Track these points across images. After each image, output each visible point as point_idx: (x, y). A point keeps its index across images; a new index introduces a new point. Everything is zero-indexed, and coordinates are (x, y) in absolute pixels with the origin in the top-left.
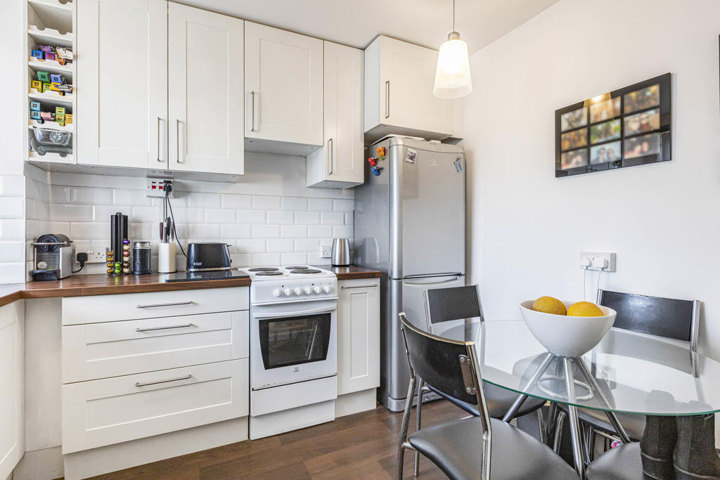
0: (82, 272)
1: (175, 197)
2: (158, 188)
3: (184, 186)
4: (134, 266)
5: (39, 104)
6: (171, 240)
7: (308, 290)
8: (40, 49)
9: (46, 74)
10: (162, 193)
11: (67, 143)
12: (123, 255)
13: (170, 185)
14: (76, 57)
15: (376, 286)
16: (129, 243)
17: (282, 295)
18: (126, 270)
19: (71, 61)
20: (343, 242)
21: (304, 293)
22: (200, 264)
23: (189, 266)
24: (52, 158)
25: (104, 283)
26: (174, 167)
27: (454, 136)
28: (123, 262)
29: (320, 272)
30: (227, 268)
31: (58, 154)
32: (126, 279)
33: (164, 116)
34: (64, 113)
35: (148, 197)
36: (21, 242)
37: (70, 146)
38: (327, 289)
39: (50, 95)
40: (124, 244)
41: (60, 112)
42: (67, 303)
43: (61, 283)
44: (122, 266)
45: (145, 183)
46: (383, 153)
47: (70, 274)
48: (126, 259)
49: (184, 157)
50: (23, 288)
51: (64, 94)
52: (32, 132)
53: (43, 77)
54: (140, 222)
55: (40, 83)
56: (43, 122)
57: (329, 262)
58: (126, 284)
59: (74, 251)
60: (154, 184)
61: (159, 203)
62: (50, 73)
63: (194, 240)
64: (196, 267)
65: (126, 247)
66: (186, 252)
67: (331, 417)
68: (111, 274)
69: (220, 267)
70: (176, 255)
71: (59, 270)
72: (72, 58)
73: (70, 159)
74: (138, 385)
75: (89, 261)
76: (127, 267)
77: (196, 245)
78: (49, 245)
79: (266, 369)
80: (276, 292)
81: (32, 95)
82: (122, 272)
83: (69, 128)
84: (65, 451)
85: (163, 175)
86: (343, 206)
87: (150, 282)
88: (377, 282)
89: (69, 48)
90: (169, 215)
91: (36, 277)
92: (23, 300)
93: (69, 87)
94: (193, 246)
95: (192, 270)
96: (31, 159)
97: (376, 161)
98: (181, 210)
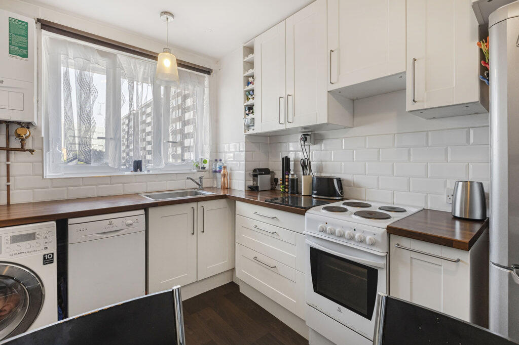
0: (277, 188)
1: (309, 145)
3: (320, 135)
5: (247, 108)
9: (248, 92)
12: (286, 182)
14: (255, 79)
17: (324, 231)
18: (287, 190)
22: (315, 192)
24: (250, 131)
28: (285, 185)
39: (250, 102)
47: (268, 188)
49: (293, 118)
51: (252, 99)
56: (248, 115)
59: (273, 177)
65: (286, 176)
71: (258, 187)
81: (245, 104)
94: (314, 179)
96: (246, 133)
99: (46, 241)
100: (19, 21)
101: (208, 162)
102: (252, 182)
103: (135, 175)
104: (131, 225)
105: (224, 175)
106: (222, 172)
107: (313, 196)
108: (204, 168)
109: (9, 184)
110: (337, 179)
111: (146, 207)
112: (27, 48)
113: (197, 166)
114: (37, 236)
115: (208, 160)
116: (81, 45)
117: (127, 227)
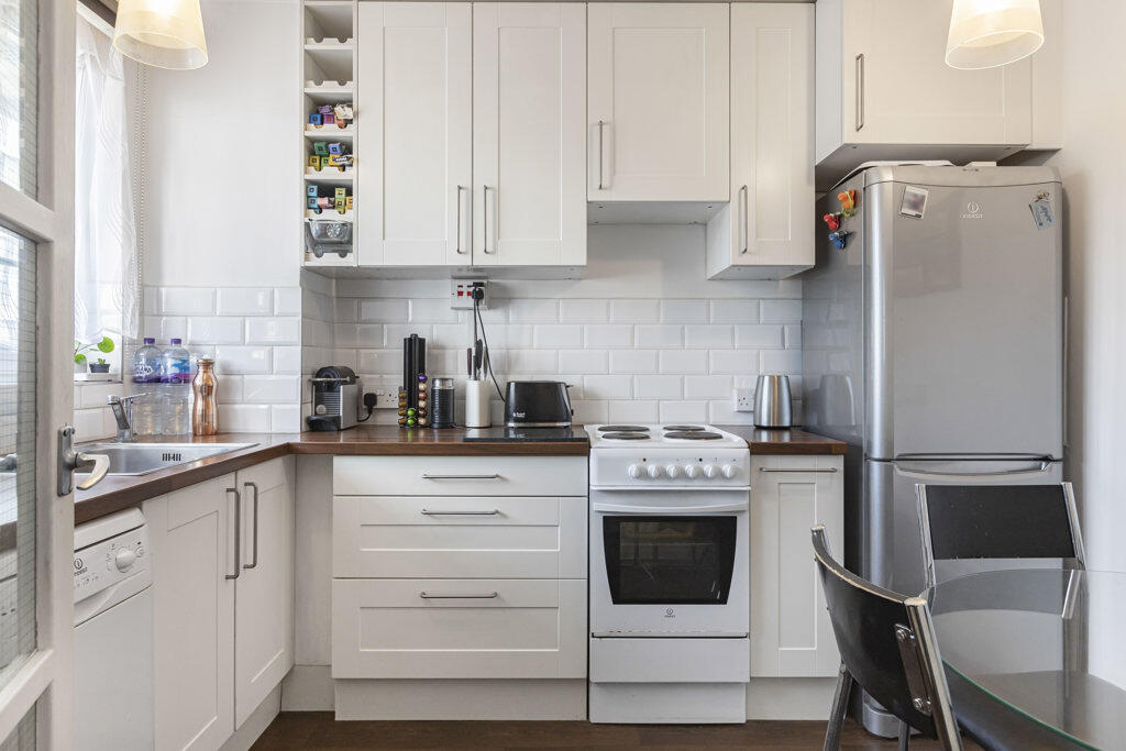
0: (370, 422)
1: (489, 308)
2: (465, 294)
3: (504, 289)
4: (433, 416)
5: (315, 187)
6: (482, 375)
7: (690, 469)
8: (318, 112)
9: (323, 145)
10: (470, 302)
11: (346, 238)
12: (419, 399)
13: (483, 289)
14: (356, 114)
15: (834, 471)
16: (426, 379)
17: (643, 475)
18: (422, 421)
19: (351, 121)
20: (776, 382)
21: (682, 475)
22: (521, 415)
23: (508, 418)
24: (330, 260)
25: (395, 439)
26: (482, 260)
27: (1035, 146)
28: (419, 408)
29: (721, 437)
30: (565, 424)
31: (337, 254)
32: (422, 434)
33: (466, 183)
34: (344, 196)
35: (453, 308)
36: (296, 377)
37: (350, 242)
38: (727, 469)
39: (330, 173)
40: (420, 381)
41: (340, 194)
42: (340, 463)
43: (342, 435)
44: (417, 415)
45: (449, 287)
46: (851, 202)
47: (353, 422)
48: (422, 404)
49: (495, 244)
50: (297, 440)
51: (343, 168)
52: (307, 226)
53: (320, 149)
54: (443, 348)
55: (318, 158)
56: (321, 212)
57: (749, 421)
58: (422, 442)
59: (360, 390)
60: (460, 289)
61: (467, 318)
62: (329, 141)
63: (515, 378)
64: (517, 420)
65: (422, 386)
66: (504, 395)
67: (739, 717)
68: (404, 425)
69: (556, 421)
70: (490, 399)
71: (339, 417)
72: (351, 117)
73: (350, 261)
74: (424, 597)
75: (378, 406)
76: (424, 416)
77: (518, 384)
78: (328, 382)
79: (614, 603)
80: (632, 469)
81: (308, 177)
82: (416, 423)
83: (349, 216)
84: (336, 674)
85: (471, 274)
86: (781, 312)
87: (453, 440)
88: (837, 463)
89: (348, 103)
90: (480, 337)
91: (314, 426)
92: (293, 456)
93: (349, 159)
94: (513, 385)
95: (511, 424)
96: (308, 264)
97: (839, 219)
98: (499, 328)
104: (129, 565)
105: (207, 390)
106: (199, 382)
115: (116, 339)
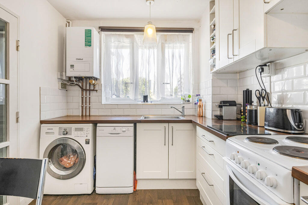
5: (212, 51)
12: (246, 113)
28: (246, 116)
36: (211, 104)
65: (246, 108)
71: (222, 116)
81: (211, 48)
82: (245, 121)
96: (211, 72)
99: (87, 133)
100: (88, 30)
101: (191, 96)
102: (219, 112)
103: (143, 104)
104: (125, 131)
105: (200, 106)
106: (198, 104)
107: (266, 127)
108: (189, 101)
109: (90, 106)
110: (292, 110)
111: (135, 123)
112: (91, 42)
113: (183, 99)
114: (84, 130)
116: (117, 34)
117: (123, 132)
